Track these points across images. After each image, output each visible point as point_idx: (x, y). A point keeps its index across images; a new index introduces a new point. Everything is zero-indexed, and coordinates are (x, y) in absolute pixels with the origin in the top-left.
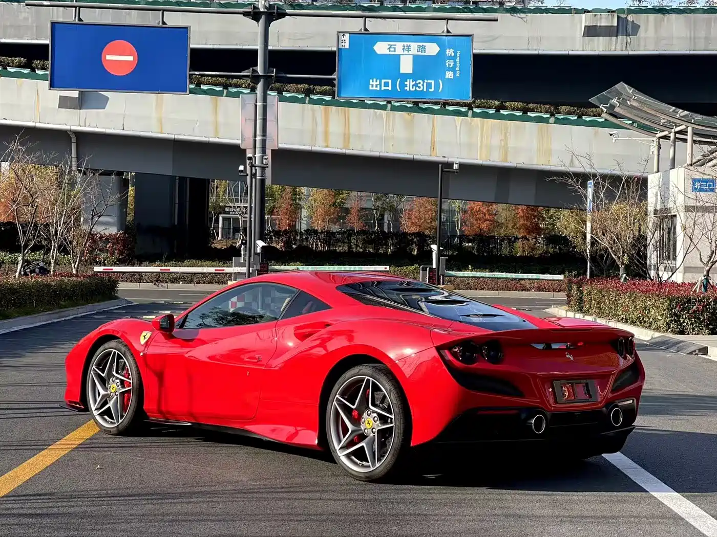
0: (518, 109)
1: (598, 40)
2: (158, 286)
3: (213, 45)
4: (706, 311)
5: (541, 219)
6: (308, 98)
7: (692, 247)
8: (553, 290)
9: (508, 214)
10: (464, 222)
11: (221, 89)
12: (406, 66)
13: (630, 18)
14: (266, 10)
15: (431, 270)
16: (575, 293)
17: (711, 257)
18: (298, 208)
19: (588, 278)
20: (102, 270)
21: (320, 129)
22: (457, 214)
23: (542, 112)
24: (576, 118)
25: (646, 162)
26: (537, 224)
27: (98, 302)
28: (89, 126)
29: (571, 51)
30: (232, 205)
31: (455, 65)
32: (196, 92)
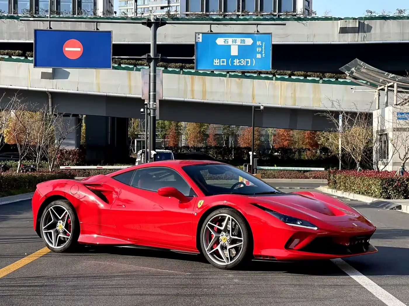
0: (301, 76)
1: (348, 35)
3: (128, 42)
4: (402, 186)
5: (319, 139)
6: (182, 71)
7: (396, 151)
9: (300, 136)
10: (274, 141)
11: (133, 67)
12: (234, 51)
13: (366, 22)
14: (155, 21)
15: (249, 166)
16: (332, 178)
17: (405, 156)
18: (179, 134)
19: (340, 170)
20: (64, 168)
21: (189, 88)
22: (271, 137)
23: (315, 77)
24: (335, 80)
25: (371, 104)
26: (316, 142)
28: (58, 89)
29: (332, 42)
30: (142, 133)
31: (262, 50)
32: (118, 68)
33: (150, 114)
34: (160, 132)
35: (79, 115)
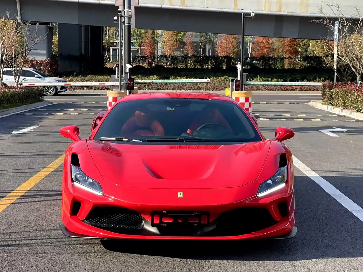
2: (72, 91)
5: (299, 46)
9: (279, 43)
10: (253, 49)
15: (237, 80)
16: (328, 93)
18: (155, 42)
22: (249, 44)
26: (296, 49)
27: (30, 103)
30: (117, 42)
33: (124, 22)
34: (136, 40)
35: (48, 23)
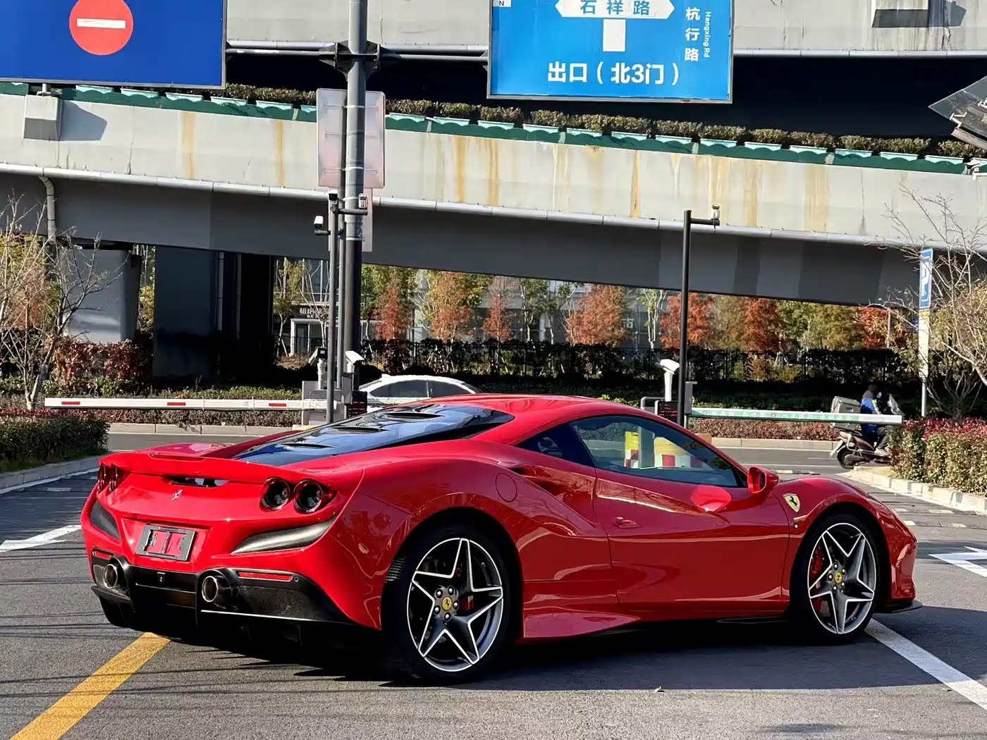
0: (773, 141)
1: (898, 33)
2: (186, 429)
5: (780, 325)
6: (430, 123)
8: (831, 437)
10: (662, 329)
11: (289, 107)
12: (614, 40)
15: (662, 403)
16: (910, 445)
18: (408, 308)
20: (59, 405)
21: (450, 171)
22: (651, 319)
23: (813, 146)
24: (870, 155)
26: (775, 334)
27: (67, 459)
28: (74, 168)
29: (852, 50)
30: (310, 304)
31: (702, 37)
32: (249, 112)
33: (343, 233)
35: (133, 244)
